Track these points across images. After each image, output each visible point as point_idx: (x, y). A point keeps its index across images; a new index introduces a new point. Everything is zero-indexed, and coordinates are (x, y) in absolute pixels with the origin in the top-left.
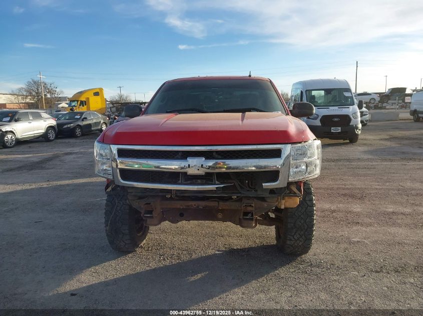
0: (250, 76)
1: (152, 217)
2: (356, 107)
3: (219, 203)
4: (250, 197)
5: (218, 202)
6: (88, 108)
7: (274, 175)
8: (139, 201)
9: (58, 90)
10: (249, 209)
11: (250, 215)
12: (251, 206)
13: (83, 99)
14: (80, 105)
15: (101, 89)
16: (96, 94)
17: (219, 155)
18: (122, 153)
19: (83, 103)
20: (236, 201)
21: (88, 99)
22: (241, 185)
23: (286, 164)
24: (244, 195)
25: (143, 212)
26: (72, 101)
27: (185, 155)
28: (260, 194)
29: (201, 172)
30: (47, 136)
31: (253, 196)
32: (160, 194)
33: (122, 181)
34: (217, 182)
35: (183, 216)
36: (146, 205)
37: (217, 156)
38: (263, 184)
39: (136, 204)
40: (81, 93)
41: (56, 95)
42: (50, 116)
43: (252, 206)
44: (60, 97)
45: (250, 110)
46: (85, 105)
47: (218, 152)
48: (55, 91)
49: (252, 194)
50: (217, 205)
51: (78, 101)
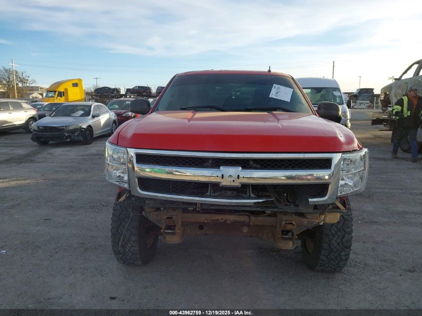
0: (269, 71)
1: (174, 234)
2: (345, 106)
3: (250, 218)
4: (287, 212)
5: (249, 216)
6: (67, 100)
7: (321, 188)
8: (157, 213)
9: (30, 79)
10: (289, 227)
11: (290, 234)
12: (291, 223)
13: (61, 89)
14: (58, 96)
15: (80, 80)
16: (75, 85)
17: (258, 163)
18: (141, 159)
19: (61, 94)
20: (269, 215)
21: (66, 90)
22: (278, 198)
23: (335, 176)
24: (282, 210)
25: (163, 227)
26: (49, 91)
27: (217, 163)
28: (302, 209)
29: (237, 184)
30: (28, 127)
31: (292, 211)
32: (183, 206)
33: (140, 191)
34: (252, 195)
35: (202, 229)
36: (167, 220)
37: (255, 165)
38: (310, 200)
39: (153, 217)
40: (59, 84)
41: (28, 85)
42: (31, 107)
43: (294, 224)
44: (32, 87)
45: (275, 110)
46: (64, 96)
47: (256, 161)
48: (27, 80)
49: (291, 209)
50: (248, 220)
51: (55, 92)
